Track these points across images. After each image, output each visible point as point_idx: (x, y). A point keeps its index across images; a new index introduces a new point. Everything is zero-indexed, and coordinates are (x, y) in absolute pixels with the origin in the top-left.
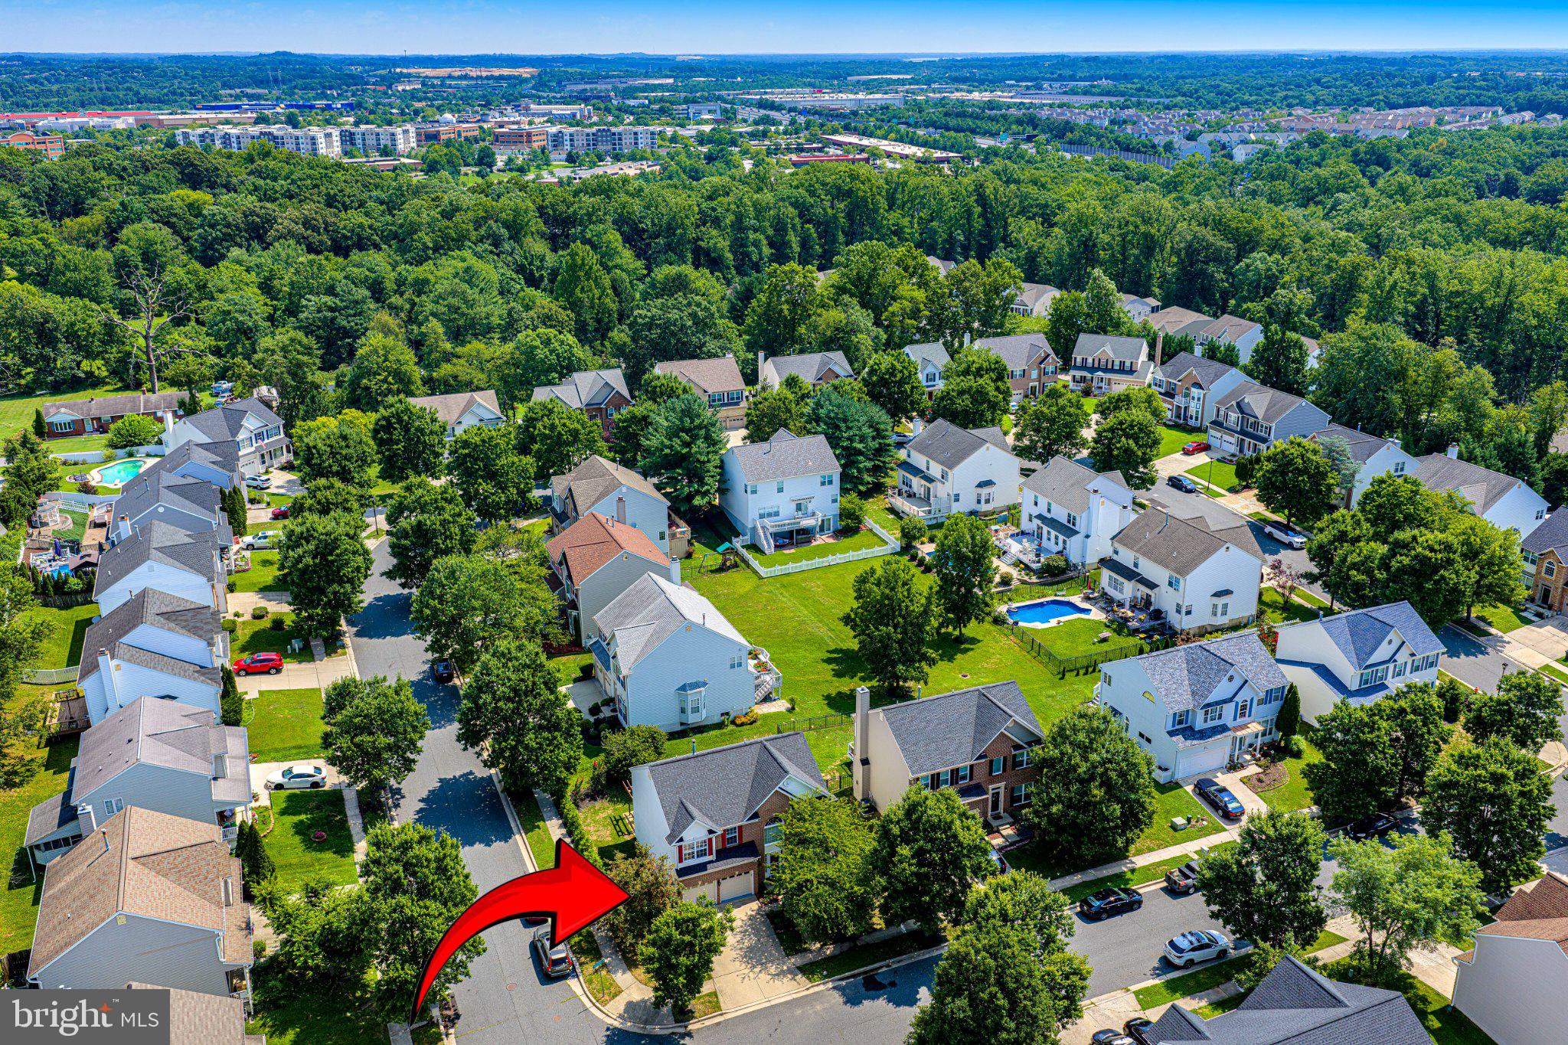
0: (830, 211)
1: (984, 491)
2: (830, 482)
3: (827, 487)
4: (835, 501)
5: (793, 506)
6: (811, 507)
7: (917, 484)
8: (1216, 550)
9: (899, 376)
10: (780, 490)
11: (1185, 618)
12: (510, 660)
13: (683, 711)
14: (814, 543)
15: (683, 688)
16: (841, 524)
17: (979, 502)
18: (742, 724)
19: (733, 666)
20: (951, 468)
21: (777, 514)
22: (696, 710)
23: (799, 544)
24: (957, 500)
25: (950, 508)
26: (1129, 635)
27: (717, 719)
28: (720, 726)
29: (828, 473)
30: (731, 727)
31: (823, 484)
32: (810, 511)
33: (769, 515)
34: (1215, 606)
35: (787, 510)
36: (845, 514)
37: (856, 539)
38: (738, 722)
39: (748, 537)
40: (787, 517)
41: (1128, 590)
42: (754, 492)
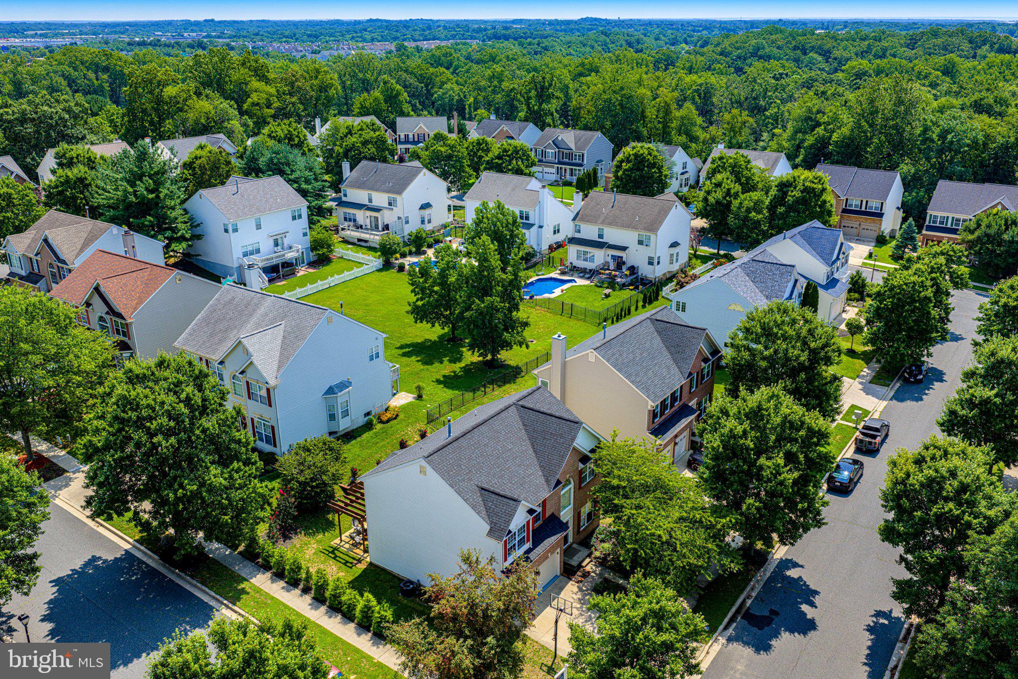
0: (95, 82)
1: (426, 212)
2: (300, 217)
3: (297, 221)
4: (305, 234)
5: (271, 242)
6: (287, 242)
7: (362, 216)
8: (670, 209)
9: (297, 140)
10: (259, 227)
11: (657, 267)
12: (156, 382)
13: (332, 417)
14: (299, 275)
15: (331, 391)
16: (312, 256)
17: (423, 222)
18: (388, 421)
19: (371, 359)
20: (399, 192)
21: (258, 251)
22: (346, 413)
23: (285, 277)
24: (407, 222)
25: (402, 230)
26: (620, 289)
27: (361, 421)
28: (368, 426)
29: (295, 207)
30: (379, 426)
31: (294, 218)
32: (286, 245)
33: (252, 253)
34: (672, 255)
35: (266, 246)
36: (316, 245)
37: (326, 269)
38: (384, 418)
39: (235, 276)
40: (267, 254)
41: (600, 257)
42: (235, 230)
